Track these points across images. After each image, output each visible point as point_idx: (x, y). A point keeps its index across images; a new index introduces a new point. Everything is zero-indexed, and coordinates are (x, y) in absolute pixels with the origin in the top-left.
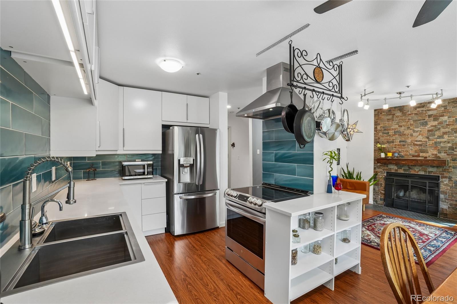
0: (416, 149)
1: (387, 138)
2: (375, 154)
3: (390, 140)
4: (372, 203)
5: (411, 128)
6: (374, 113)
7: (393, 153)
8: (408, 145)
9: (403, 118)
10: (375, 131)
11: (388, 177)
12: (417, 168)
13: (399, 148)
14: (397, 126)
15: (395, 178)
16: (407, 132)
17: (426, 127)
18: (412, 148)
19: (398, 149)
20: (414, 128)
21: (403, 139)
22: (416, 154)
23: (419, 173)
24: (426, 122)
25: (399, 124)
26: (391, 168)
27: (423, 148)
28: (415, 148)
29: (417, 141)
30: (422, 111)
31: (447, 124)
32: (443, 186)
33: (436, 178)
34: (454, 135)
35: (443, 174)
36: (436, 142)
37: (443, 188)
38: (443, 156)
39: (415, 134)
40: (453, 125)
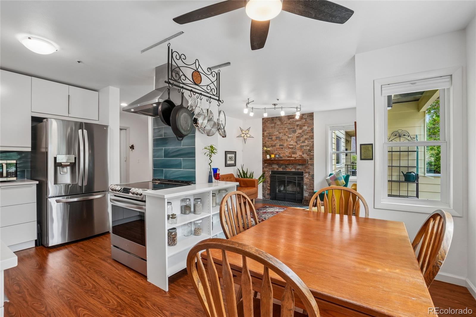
0: (290, 151)
1: (271, 142)
2: (263, 156)
3: (273, 144)
4: (262, 198)
5: (286, 134)
6: (262, 121)
7: (275, 155)
8: (285, 148)
9: (281, 126)
10: (263, 137)
11: (272, 175)
12: (291, 167)
13: (279, 150)
14: (277, 133)
15: (277, 175)
16: (284, 138)
17: (296, 134)
18: (287, 151)
19: (278, 152)
20: (288, 135)
21: (281, 143)
22: (290, 155)
23: (292, 171)
24: (295, 130)
25: (279, 131)
26: (274, 168)
27: (294, 150)
29: (290, 145)
30: (293, 121)
31: (307, 132)
32: (306, 179)
33: (301, 174)
34: (311, 140)
35: (305, 170)
36: (301, 146)
37: (306, 180)
38: (305, 156)
39: (289, 140)
40: (310, 133)
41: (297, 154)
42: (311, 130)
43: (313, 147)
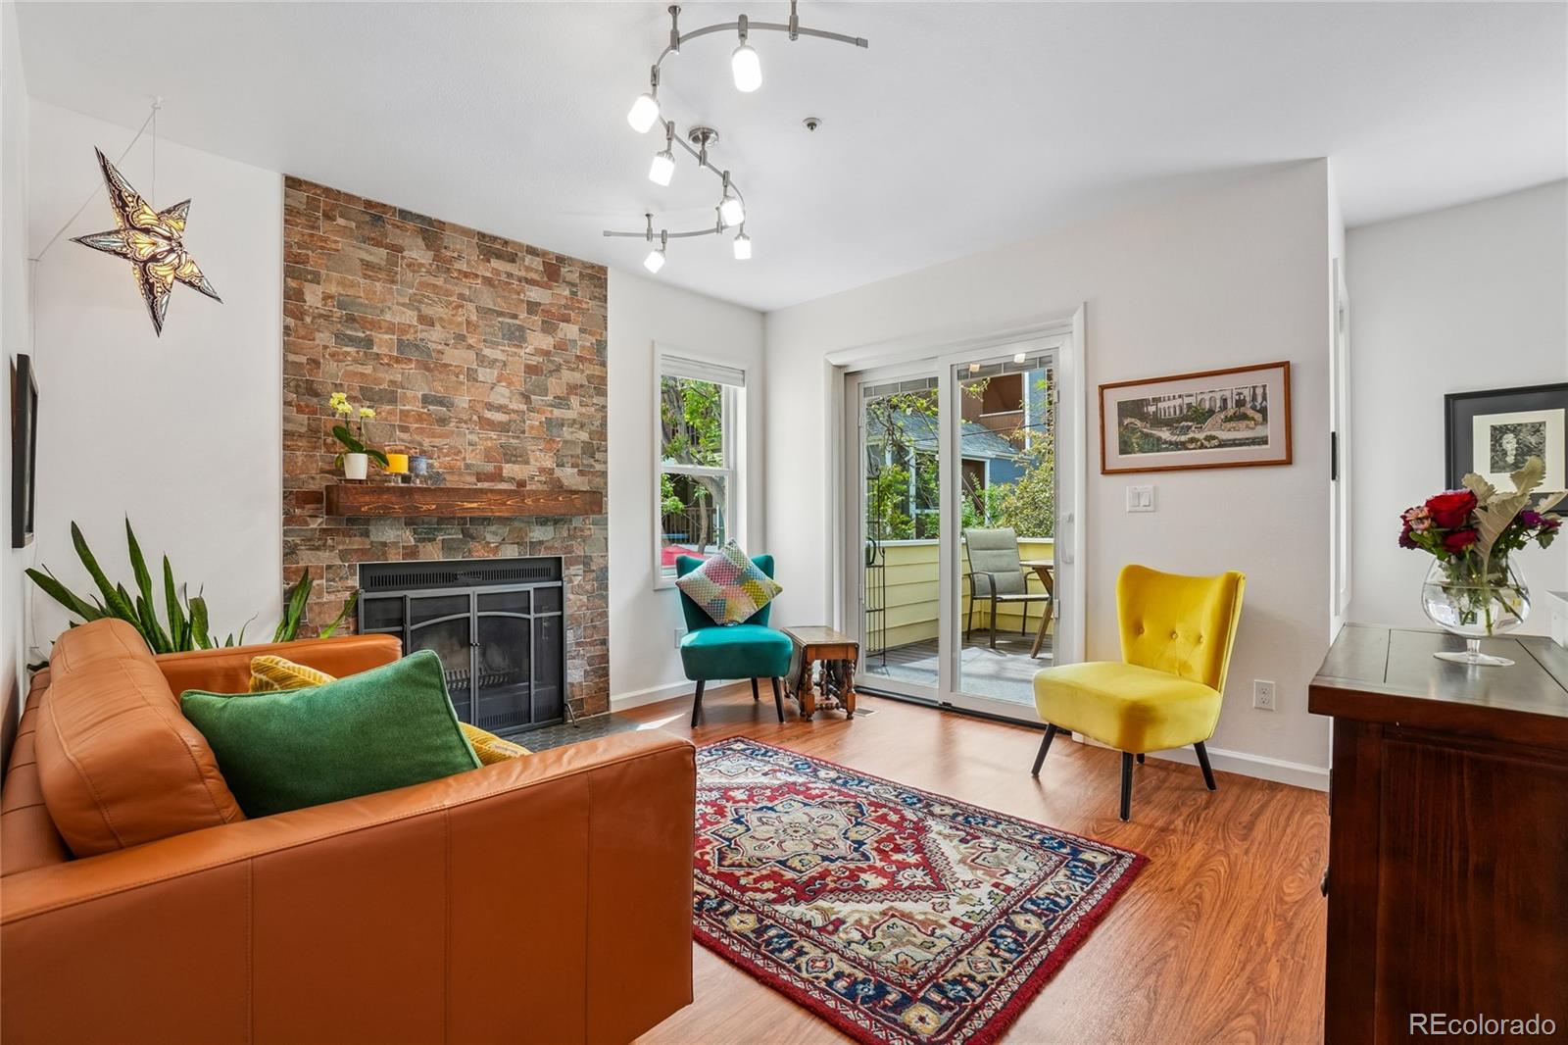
0: (489, 443)
1: (360, 369)
3: (376, 380)
5: (471, 341)
6: (286, 196)
8: (461, 421)
9: (437, 283)
10: (287, 312)
11: (371, 596)
12: (495, 534)
13: (421, 431)
14: (410, 317)
15: (406, 594)
16: (456, 356)
17: (522, 353)
18: (474, 438)
19: (418, 438)
20: (481, 346)
21: (439, 389)
22: (490, 468)
23: (500, 556)
24: (521, 328)
25: (422, 307)
26: (384, 544)
27: (512, 441)
28: (486, 440)
29: (490, 407)
30: (510, 275)
31: (577, 357)
32: (571, 596)
33: (554, 568)
34: (595, 401)
35: (569, 550)
36: (549, 420)
37: (573, 602)
38: (569, 476)
39: (485, 375)
40: (590, 361)
41: (527, 462)
42: (598, 351)
43: (602, 434)
